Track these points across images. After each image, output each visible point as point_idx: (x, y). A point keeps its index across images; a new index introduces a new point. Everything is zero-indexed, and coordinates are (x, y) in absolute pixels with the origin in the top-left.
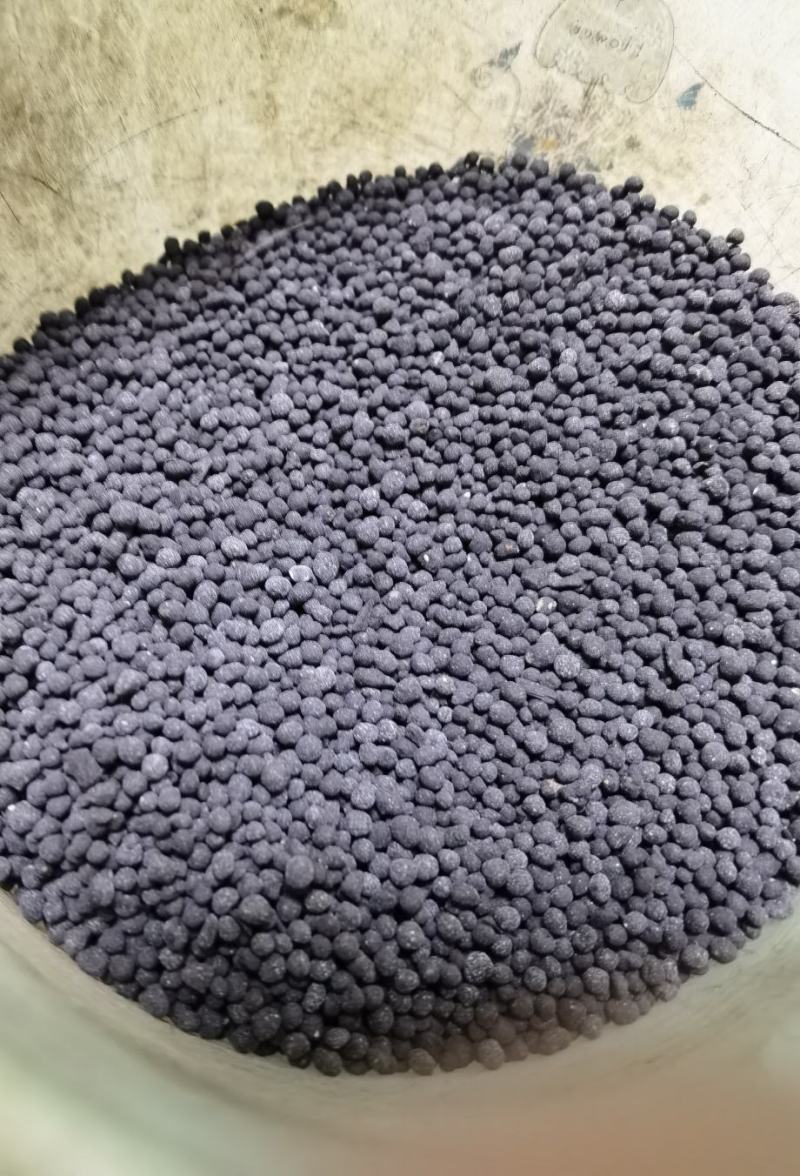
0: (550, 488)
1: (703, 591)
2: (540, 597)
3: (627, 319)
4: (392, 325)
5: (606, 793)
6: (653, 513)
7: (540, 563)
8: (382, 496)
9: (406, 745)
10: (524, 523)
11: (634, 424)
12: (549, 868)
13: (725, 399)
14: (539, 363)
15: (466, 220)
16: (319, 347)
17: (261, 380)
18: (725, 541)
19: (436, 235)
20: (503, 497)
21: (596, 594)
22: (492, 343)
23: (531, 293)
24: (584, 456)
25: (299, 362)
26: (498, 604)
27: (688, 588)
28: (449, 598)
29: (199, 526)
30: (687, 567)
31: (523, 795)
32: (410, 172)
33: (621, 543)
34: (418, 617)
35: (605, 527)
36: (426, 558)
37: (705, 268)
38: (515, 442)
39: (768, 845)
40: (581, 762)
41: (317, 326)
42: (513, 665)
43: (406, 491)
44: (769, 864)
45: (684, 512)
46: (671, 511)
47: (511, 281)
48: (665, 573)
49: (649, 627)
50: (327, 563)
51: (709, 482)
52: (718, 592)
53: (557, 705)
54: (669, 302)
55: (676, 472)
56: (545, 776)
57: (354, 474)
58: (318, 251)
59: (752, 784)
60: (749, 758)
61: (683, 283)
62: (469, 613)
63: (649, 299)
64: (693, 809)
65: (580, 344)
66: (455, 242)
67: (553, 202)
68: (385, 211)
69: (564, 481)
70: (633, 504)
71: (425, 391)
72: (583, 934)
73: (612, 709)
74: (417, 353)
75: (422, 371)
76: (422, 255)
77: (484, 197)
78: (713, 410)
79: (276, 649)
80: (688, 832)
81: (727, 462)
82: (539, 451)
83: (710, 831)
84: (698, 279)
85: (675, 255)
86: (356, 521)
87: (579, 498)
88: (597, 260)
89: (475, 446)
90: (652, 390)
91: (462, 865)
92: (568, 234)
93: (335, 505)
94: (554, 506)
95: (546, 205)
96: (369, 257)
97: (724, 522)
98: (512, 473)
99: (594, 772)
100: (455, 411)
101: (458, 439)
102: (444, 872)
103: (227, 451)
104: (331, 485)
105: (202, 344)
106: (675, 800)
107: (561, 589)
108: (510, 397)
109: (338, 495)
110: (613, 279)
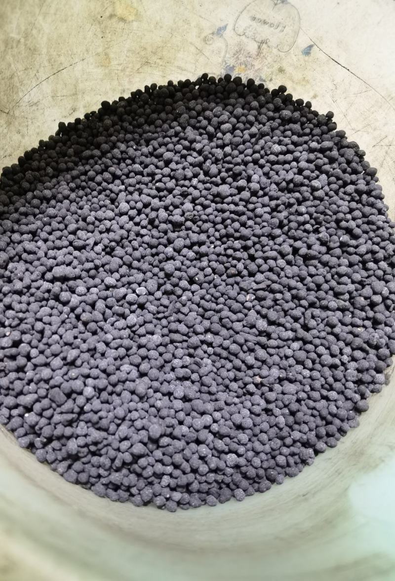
0: (250, 243)
1: (319, 287)
2: (248, 294)
3: (281, 157)
4: (173, 165)
5: (280, 380)
6: (295, 251)
7: (247, 278)
8: (175, 250)
9: (195, 367)
10: (239, 260)
11: (286, 209)
12: (258, 415)
13: (327, 194)
14: (242, 183)
15: (204, 110)
16: (139, 177)
17: (113, 195)
18: (328, 263)
19: (190, 117)
20: (229, 248)
21: (273, 291)
22: (220, 172)
23: (237, 145)
24: (264, 227)
25: (130, 185)
26: (230, 298)
27: (312, 286)
28: (208, 297)
29: (93, 272)
30: (311, 276)
31: (246, 384)
32: (175, 83)
33: (283, 266)
34: (195, 307)
35: (275, 259)
36: (197, 279)
37: (317, 131)
38: (233, 221)
39: (349, 397)
40: (270, 368)
41: (137, 167)
42: (238, 326)
43: (185, 246)
44: (349, 404)
45: (309, 251)
46: (304, 251)
47: (227, 141)
48: (302, 280)
49: (296, 304)
50: (152, 284)
51: (320, 235)
52: (325, 286)
53: (258, 343)
54: (300, 148)
55: (305, 231)
56: (255, 375)
57: (161, 240)
58: (134, 127)
59: (342, 371)
60: (340, 360)
61: (306, 138)
62: (217, 304)
63: (291, 147)
64: (317, 384)
65: (260, 172)
66: (199, 122)
67: (244, 98)
68: (164, 105)
69: (256, 239)
70: (286, 248)
71: (190, 197)
72: (275, 442)
73: (281, 343)
74: (185, 178)
75: (188, 188)
76: (184, 128)
77: (212, 97)
78: (321, 200)
79: (134, 329)
80: (316, 395)
81: (328, 225)
82: (243, 225)
83: (325, 393)
84: (313, 136)
85: (302, 124)
86: (163, 263)
87: (263, 246)
88: (266, 129)
89: (215, 224)
90: (294, 192)
91: (222, 417)
92: (253, 115)
93: (153, 255)
94: (252, 251)
95: (241, 100)
96: (159, 129)
97: (327, 253)
98: (232, 236)
99: (275, 372)
100: (205, 207)
101: (205, 221)
102: (215, 421)
103: (101, 232)
104: (151, 247)
105: (83, 178)
106: (309, 380)
107: (256, 290)
108: (229, 199)
109: (154, 250)
110: (274, 138)
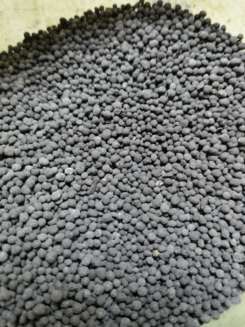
0: (163, 138)
1: (216, 178)
2: (158, 180)
3: (196, 70)
4: (109, 71)
5: (176, 255)
6: (200, 148)
7: (158, 167)
8: (103, 139)
9: (104, 239)
10: (154, 151)
11: (196, 112)
12: (154, 285)
13: (231, 103)
14: (162, 88)
15: (138, 28)
16: (82, 79)
17: (59, 92)
18: (226, 159)
19: (127, 34)
20: (146, 141)
21: (177, 179)
22: (145, 79)
23: (161, 59)
24: (176, 125)
25: (74, 85)
26: (142, 183)
27: (211, 177)
28: (125, 180)
29: (31, 152)
30: (211, 169)
31: (146, 257)
32: (119, 6)
33: (188, 159)
34: (113, 188)
35: (183, 153)
36: (117, 164)
37: (228, 49)
38: (152, 119)
39: (234, 276)
40: (168, 244)
41: (81, 71)
42: (146, 207)
43: (112, 137)
44: (234, 283)
45: (212, 148)
46: (207, 148)
47: (153, 55)
48: (203, 172)
49: (196, 192)
50: (80, 167)
51: (222, 136)
52: (222, 179)
53: (160, 222)
54: (213, 63)
55: (210, 132)
56: (154, 249)
57: (92, 130)
58: (83, 39)
59: (230, 253)
60: (230, 243)
61: (219, 55)
62: (132, 186)
63: (205, 62)
64: (207, 263)
65: (177, 81)
66: (133, 38)
67: (172, 20)
68: (108, 23)
69: (169, 135)
70: (193, 145)
71: (120, 97)
72: (164, 311)
73: (180, 224)
74: (117, 82)
75: (119, 90)
76: (121, 42)
77: (145, 18)
78: (226, 107)
79: (58, 203)
80: (205, 272)
81: (229, 128)
82: (160, 122)
83: (213, 270)
84: (225, 53)
85: (217, 43)
86: (92, 149)
87: (174, 142)
88: (186, 46)
89: (138, 120)
90: (204, 99)
91: (121, 284)
92: (176, 34)
93: (85, 142)
94: (165, 145)
95: (169, 22)
96: (101, 42)
97: (227, 151)
98: (151, 131)
99: (172, 248)
100: (131, 106)
101: (130, 117)
102: (114, 287)
103: (45, 121)
104: (84, 135)
105: (38, 76)
106: (201, 257)
107: (165, 177)
108: (151, 101)
109: (86, 138)
110: (192, 54)
